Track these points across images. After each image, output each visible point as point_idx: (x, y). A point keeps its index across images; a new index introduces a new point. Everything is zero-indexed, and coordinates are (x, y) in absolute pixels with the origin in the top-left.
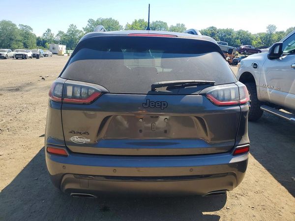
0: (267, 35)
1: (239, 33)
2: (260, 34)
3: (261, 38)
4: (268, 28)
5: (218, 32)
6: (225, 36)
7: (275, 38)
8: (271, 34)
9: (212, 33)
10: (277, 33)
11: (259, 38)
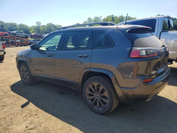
0: (37, 27)
1: (21, 25)
2: (33, 27)
3: (34, 29)
4: (37, 23)
5: (6, 25)
6: (12, 27)
7: (42, 29)
8: (39, 27)
9: (2, 25)
10: (42, 26)
11: (33, 29)
